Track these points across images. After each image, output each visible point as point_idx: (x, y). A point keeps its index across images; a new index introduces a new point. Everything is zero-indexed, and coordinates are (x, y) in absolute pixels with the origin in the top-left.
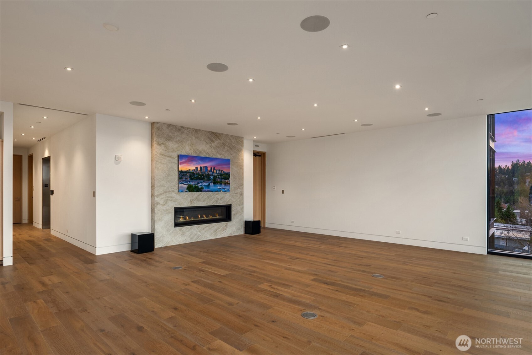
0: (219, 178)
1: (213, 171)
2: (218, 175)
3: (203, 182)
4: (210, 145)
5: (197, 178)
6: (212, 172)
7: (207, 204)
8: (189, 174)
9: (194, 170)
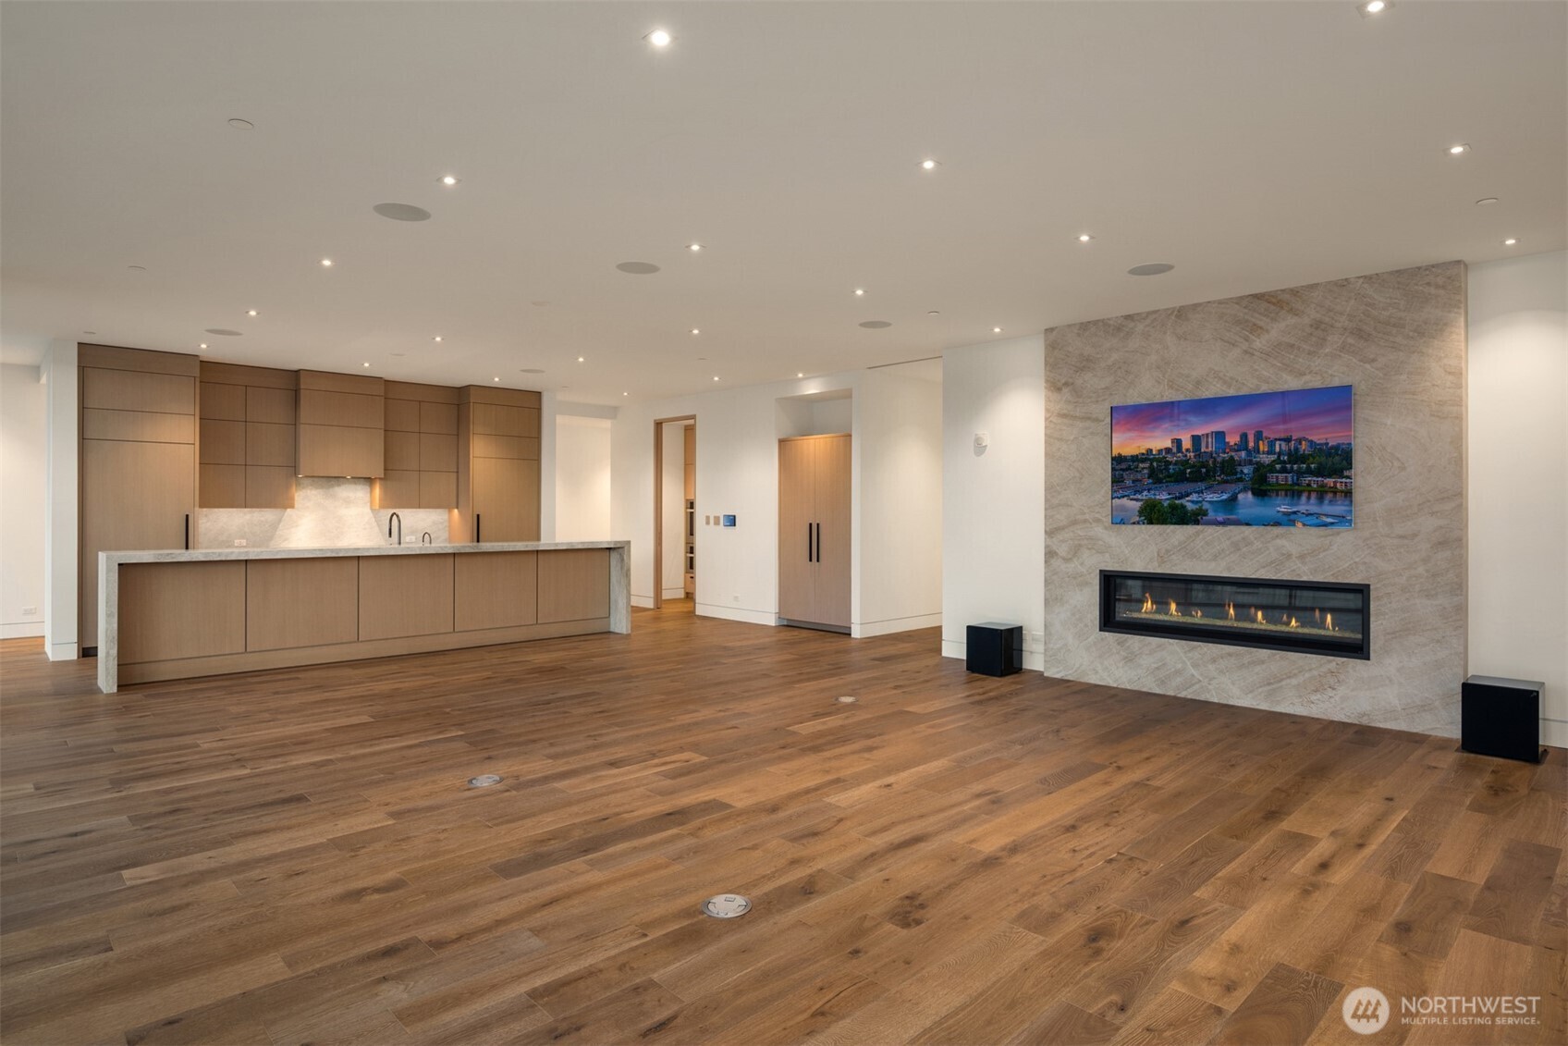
0: (1284, 470)
1: (1251, 444)
2: (1278, 461)
3: (1206, 489)
4: (1245, 346)
5: (1180, 478)
6: (1246, 448)
7: (1229, 569)
8: (1147, 465)
9: (1168, 450)
